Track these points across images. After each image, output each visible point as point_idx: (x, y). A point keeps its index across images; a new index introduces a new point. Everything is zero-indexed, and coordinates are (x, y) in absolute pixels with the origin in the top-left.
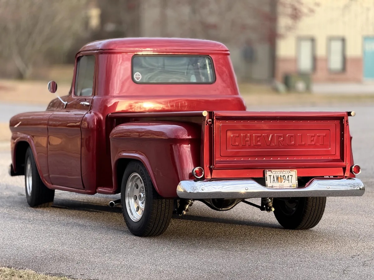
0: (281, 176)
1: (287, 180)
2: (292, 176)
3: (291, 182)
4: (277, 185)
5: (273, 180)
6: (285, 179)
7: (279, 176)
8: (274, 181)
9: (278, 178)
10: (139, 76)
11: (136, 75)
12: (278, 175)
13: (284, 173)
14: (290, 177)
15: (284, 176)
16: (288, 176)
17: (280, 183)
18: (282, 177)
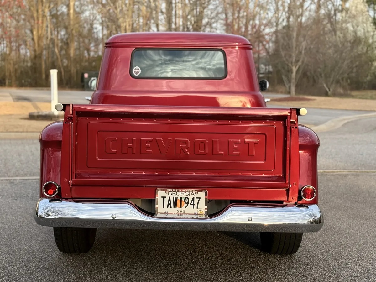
0: (181, 198)
1: (191, 204)
2: (200, 198)
3: (197, 208)
4: (173, 210)
5: (168, 204)
6: (188, 203)
7: (179, 199)
8: (169, 206)
9: (175, 202)
10: (138, 71)
11: (135, 69)
12: (176, 196)
13: (187, 193)
14: (196, 201)
15: (187, 199)
16: (193, 198)
17: (178, 209)
18: (183, 200)
